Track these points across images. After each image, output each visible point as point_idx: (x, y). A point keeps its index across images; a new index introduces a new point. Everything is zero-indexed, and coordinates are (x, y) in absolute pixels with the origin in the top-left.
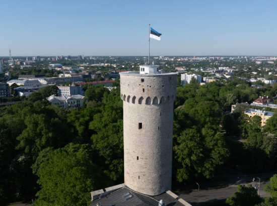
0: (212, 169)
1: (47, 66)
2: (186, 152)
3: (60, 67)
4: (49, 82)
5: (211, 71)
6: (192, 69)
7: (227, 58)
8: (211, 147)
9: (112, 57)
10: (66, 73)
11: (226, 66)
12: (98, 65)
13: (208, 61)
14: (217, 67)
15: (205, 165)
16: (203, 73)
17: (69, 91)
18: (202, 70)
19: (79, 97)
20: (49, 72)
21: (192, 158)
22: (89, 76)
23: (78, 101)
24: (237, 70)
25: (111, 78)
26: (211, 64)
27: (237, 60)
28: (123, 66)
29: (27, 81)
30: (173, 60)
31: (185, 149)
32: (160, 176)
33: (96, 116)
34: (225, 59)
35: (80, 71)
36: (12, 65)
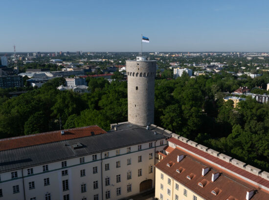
0: (188, 133)
1: (48, 61)
2: (169, 120)
3: (60, 63)
4: (55, 75)
5: (202, 66)
6: (185, 64)
7: (219, 54)
8: (188, 117)
9: (109, 53)
10: (68, 68)
11: (218, 62)
12: (96, 60)
13: (201, 57)
14: (209, 62)
15: (183, 130)
16: (195, 68)
17: (74, 83)
18: (194, 65)
19: (84, 87)
20: (53, 67)
21: (173, 124)
22: (90, 70)
23: (83, 90)
24: (227, 65)
25: (109, 72)
26: (204, 59)
27: (230, 56)
28: (120, 62)
29: (35, 74)
30: (167, 55)
31: (168, 118)
32: (148, 116)
33: (104, 97)
34: (217, 55)
35: (81, 65)
36: (15, 61)
